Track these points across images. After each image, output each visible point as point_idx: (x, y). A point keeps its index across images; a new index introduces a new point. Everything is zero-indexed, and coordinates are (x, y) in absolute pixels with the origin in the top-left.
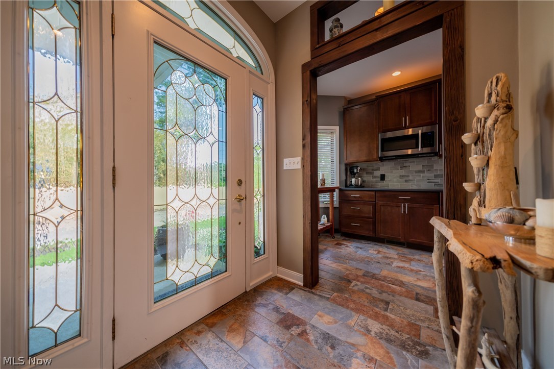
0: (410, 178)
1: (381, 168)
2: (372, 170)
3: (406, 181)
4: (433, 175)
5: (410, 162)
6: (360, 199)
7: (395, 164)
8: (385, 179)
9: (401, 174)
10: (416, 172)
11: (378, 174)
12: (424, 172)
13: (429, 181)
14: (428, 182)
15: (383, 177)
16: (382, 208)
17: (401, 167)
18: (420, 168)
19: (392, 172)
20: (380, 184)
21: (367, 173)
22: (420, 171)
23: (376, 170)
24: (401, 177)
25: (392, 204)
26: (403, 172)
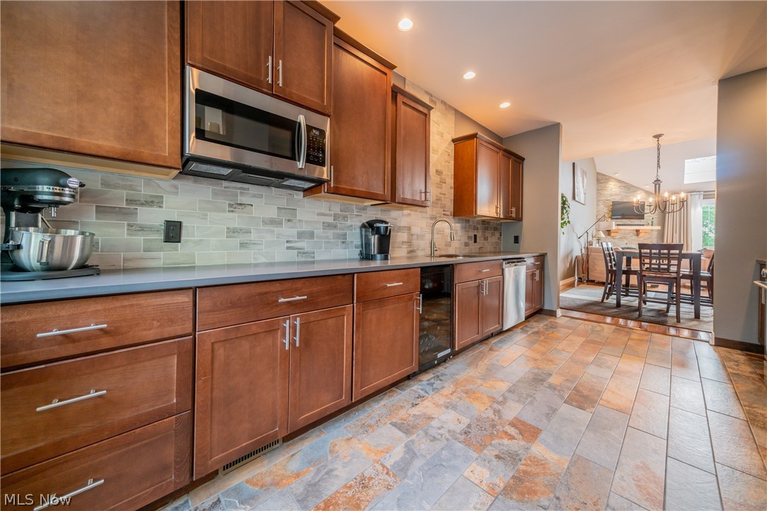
0: (253, 236)
1: (168, 200)
2: (129, 201)
3: (243, 245)
4: (294, 232)
5: (254, 196)
6: (106, 342)
7: (215, 194)
8: (183, 238)
9: (231, 226)
10: (265, 223)
11: (155, 217)
12: (279, 223)
13: (289, 245)
14: (288, 248)
15: (173, 232)
16: (221, 352)
17: (230, 205)
18: (272, 212)
19: (204, 217)
20: (162, 254)
21: (102, 211)
22: (273, 222)
23: (149, 203)
24: (232, 232)
25: (254, 328)
26: (235, 220)
